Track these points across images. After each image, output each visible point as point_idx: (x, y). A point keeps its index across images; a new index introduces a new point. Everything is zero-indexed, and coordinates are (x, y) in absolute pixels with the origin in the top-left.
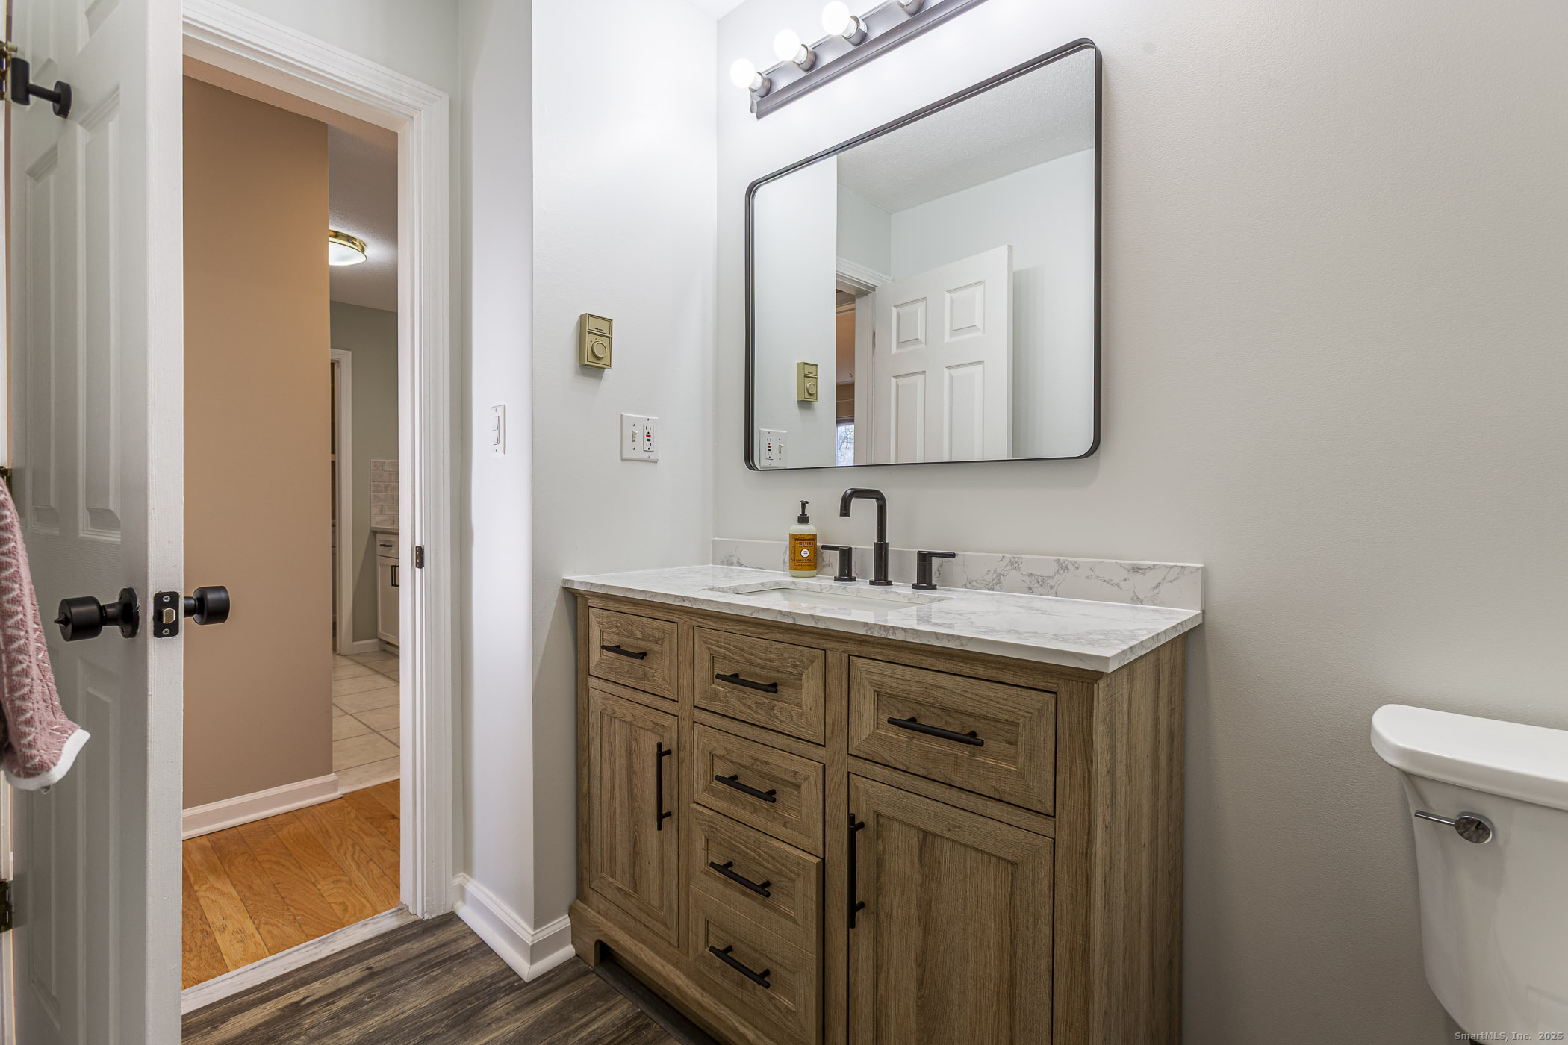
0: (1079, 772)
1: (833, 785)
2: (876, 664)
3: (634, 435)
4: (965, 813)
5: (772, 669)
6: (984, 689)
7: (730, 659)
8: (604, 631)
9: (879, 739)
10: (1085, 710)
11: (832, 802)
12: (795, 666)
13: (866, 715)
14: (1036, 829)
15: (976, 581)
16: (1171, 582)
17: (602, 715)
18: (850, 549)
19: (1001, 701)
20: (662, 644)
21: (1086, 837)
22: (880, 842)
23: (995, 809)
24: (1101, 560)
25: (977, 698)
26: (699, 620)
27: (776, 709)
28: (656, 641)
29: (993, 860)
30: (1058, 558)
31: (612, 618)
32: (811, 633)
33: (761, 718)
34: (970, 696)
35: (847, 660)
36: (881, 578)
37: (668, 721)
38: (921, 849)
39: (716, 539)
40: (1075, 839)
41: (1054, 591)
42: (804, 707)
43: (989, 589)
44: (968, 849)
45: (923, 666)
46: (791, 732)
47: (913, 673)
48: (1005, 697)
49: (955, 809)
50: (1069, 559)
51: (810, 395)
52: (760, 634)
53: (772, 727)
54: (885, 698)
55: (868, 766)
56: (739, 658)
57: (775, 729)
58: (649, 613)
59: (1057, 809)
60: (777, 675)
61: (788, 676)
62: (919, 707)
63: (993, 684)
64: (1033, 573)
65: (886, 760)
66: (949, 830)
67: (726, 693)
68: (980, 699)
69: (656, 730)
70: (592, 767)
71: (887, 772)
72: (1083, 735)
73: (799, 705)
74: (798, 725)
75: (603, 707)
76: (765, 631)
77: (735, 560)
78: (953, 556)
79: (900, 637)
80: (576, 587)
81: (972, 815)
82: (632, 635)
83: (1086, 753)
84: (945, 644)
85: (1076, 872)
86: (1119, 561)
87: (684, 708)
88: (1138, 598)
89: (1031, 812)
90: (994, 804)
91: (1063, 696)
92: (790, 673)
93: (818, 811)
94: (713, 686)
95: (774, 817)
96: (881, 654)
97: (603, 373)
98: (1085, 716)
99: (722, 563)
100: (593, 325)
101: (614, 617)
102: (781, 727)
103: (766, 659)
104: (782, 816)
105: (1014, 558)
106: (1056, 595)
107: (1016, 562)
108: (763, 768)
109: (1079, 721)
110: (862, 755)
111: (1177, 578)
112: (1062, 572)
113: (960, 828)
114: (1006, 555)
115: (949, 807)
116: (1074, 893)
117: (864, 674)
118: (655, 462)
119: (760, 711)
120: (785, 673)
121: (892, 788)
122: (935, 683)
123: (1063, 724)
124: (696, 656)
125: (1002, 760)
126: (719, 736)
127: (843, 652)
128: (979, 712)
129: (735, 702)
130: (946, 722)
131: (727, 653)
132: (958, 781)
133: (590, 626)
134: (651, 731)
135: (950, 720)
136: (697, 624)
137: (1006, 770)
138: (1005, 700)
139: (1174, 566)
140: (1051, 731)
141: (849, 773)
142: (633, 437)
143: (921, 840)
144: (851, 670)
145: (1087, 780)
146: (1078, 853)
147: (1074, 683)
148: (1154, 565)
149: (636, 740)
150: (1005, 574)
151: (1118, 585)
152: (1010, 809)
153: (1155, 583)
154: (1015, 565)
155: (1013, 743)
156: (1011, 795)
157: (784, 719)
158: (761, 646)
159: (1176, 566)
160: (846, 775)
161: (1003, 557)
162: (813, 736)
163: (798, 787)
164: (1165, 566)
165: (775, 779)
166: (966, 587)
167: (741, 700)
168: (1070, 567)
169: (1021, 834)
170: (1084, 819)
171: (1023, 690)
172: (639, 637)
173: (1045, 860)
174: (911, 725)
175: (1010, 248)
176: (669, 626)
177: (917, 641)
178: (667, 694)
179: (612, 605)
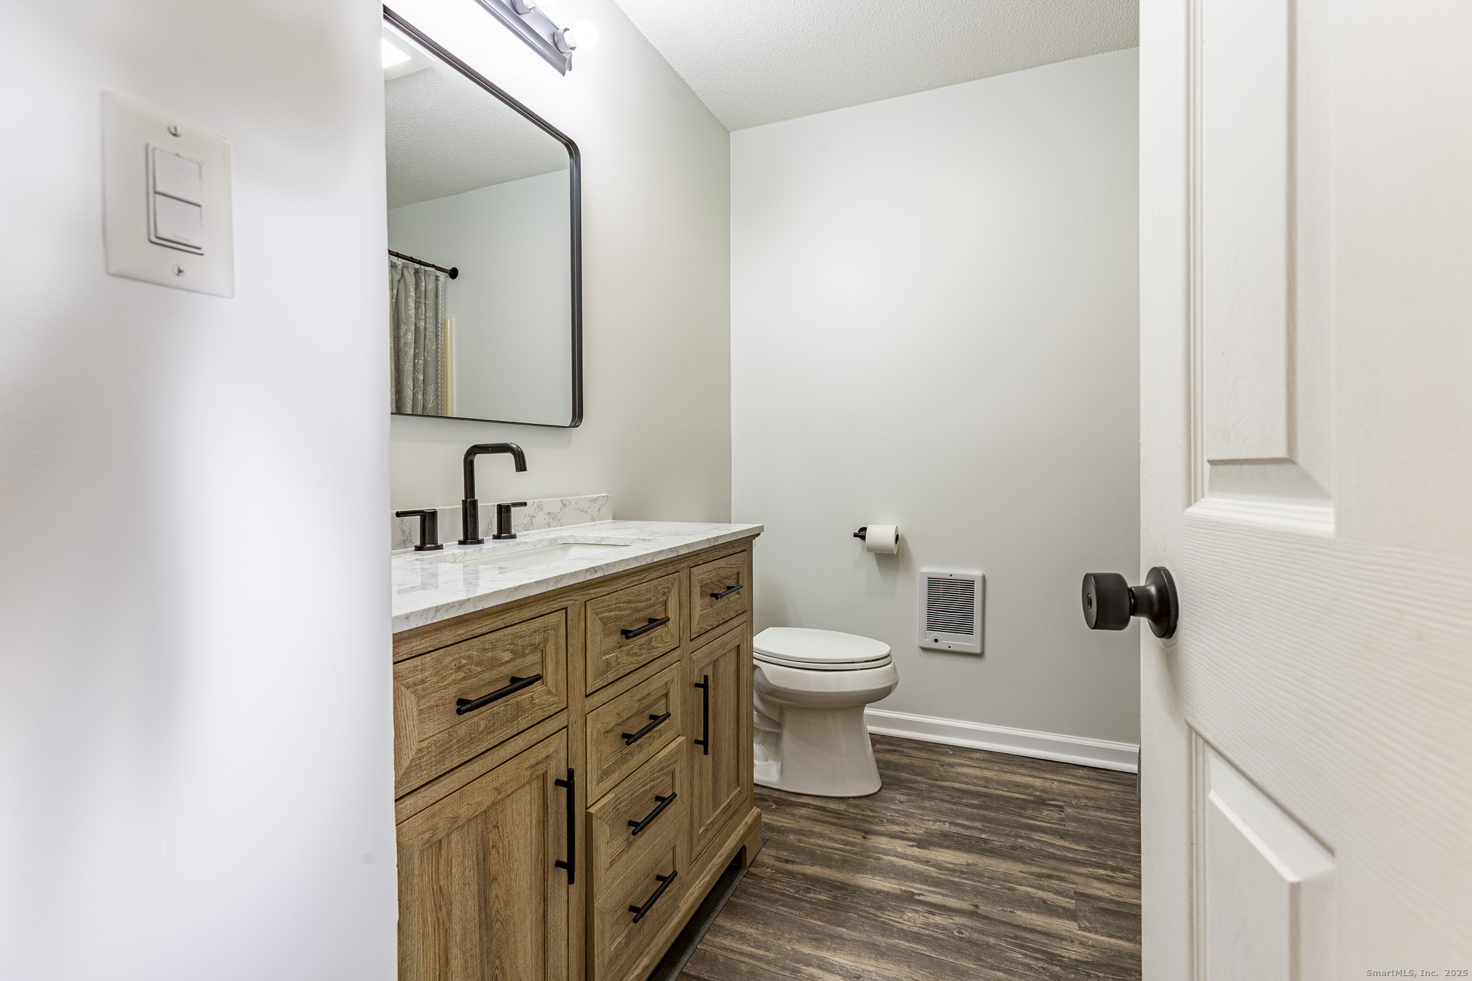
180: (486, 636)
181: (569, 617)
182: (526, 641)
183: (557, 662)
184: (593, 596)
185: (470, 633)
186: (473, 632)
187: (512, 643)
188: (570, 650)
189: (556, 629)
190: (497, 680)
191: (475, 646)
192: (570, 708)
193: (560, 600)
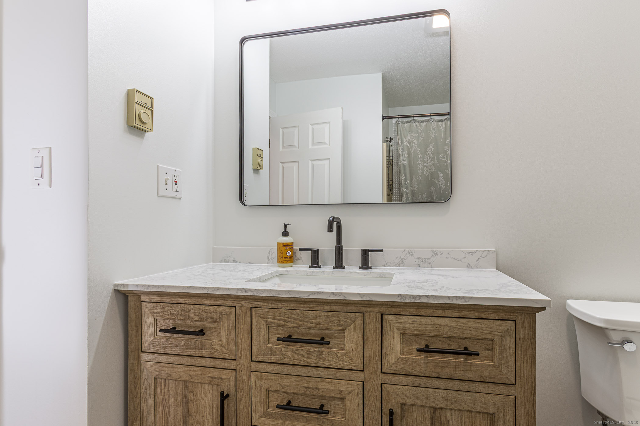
0: (529, 359)
1: (370, 393)
2: (402, 318)
3: (167, 180)
4: (462, 393)
5: (321, 329)
6: (473, 324)
7: (284, 326)
8: (157, 318)
9: (404, 360)
10: (531, 327)
11: (370, 404)
12: (340, 325)
13: (395, 348)
14: (505, 393)
15: (390, 263)
16: (484, 257)
17: (155, 379)
18: (318, 250)
19: (484, 329)
20: (220, 322)
21: (533, 392)
22: (404, 420)
23: (481, 387)
24: (453, 249)
25: (469, 329)
26: (256, 303)
27: (324, 353)
28: (214, 321)
29: (479, 414)
30: (433, 249)
31: (167, 308)
32: (353, 304)
33: (312, 361)
34: (464, 328)
35: (380, 317)
36: (339, 265)
37: (225, 374)
38: (432, 418)
39: (215, 247)
40: (527, 394)
41: (430, 265)
42: (348, 349)
43: (397, 266)
44: (463, 412)
45: (434, 315)
46: (337, 366)
47: (427, 320)
48: (487, 326)
49: (456, 392)
50: (438, 249)
51: (260, 166)
52: (312, 308)
53: (321, 365)
54: (407, 336)
55: (396, 377)
56: (293, 325)
57: (324, 366)
58: (208, 302)
59: (517, 380)
60: (324, 332)
61: (333, 332)
62: (430, 338)
63: (479, 320)
64: (420, 257)
65: (410, 372)
66: (452, 404)
67: (281, 349)
68: (471, 329)
69: (213, 383)
70: (144, 420)
71: (410, 379)
72: (531, 340)
73: (343, 348)
74: (342, 361)
75: (158, 373)
76: (315, 306)
77: (231, 259)
78: (381, 251)
79: (425, 301)
80: (130, 289)
81: (467, 393)
82: (190, 319)
83: (532, 349)
84: (455, 302)
85: (528, 411)
86: (461, 250)
87: (243, 363)
88: (470, 266)
89: (502, 385)
90: (480, 385)
91: (519, 321)
92: (335, 330)
93: (359, 411)
94: (269, 345)
95: (323, 422)
96: (405, 312)
97: (145, 134)
98: (531, 330)
99: (221, 261)
100: (139, 98)
101: (169, 308)
102: (328, 364)
103: (316, 323)
104: (330, 420)
105: (410, 250)
106: (432, 267)
107: (412, 252)
108: (314, 393)
109: (528, 333)
110: (392, 372)
111: (486, 256)
112: (434, 256)
113: (459, 401)
114: (406, 249)
115: (451, 392)
116: (527, 422)
117: (393, 324)
118: (180, 199)
119: (310, 356)
120: (331, 330)
121: (413, 387)
122: (442, 324)
123: (519, 336)
124: (253, 327)
125: (484, 360)
126: (275, 377)
127: (378, 313)
128: (470, 336)
129: (289, 354)
130: (448, 345)
131: (282, 322)
132: (458, 375)
133: (143, 315)
134: (209, 383)
135: (450, 343)
136: (254, 306)
137: (487, 365)
138: (487, 327)
139: (485, 251)
140: (513, 341)
141: (382, 384)
142: (166, 181)
143: (432, 413)
144: (384, 323)
145: (533, 363)
146: (529, 401)
147: (525, 314)
148: (477, 251)
149: (192, 392)
150: (405, 258)
151: (461, 260)
152: (490, 385)
153: (477, 259)
154: (411, 254)
155: (492, 350)
156: (491, 378)
157: (331, 359)
158: (312, 315)
159: (486, 250)
160: (380, 386)
161: (405, 250)
162: (354, 366)
163: (343, 399)
164: (482, 251)
165: (323, 398)
166: (385, 266)
167: (294, 352)
168: (438, 253)
169: (496, 398)
170: (532, 383)
171: (496, 321)
172: (196, 319)
173: (511, 409)
174: (427, 350)
175: (342, 108)
176: (226, 310)
177: (436, 302)
178: (225, 356)
179: (167, 299)
180: (186, 305)
181: (238, 312)
182: (208, 315)
183: (229, 334)
184: (257, 306)
185: (177, 301)
186: (178, 301)
187: (200, 313)
188: (238, 330)
189: (228, 315)
190: (193, 327)
191: (179, 308)
192: (238, 361)
193: (230, 301)
